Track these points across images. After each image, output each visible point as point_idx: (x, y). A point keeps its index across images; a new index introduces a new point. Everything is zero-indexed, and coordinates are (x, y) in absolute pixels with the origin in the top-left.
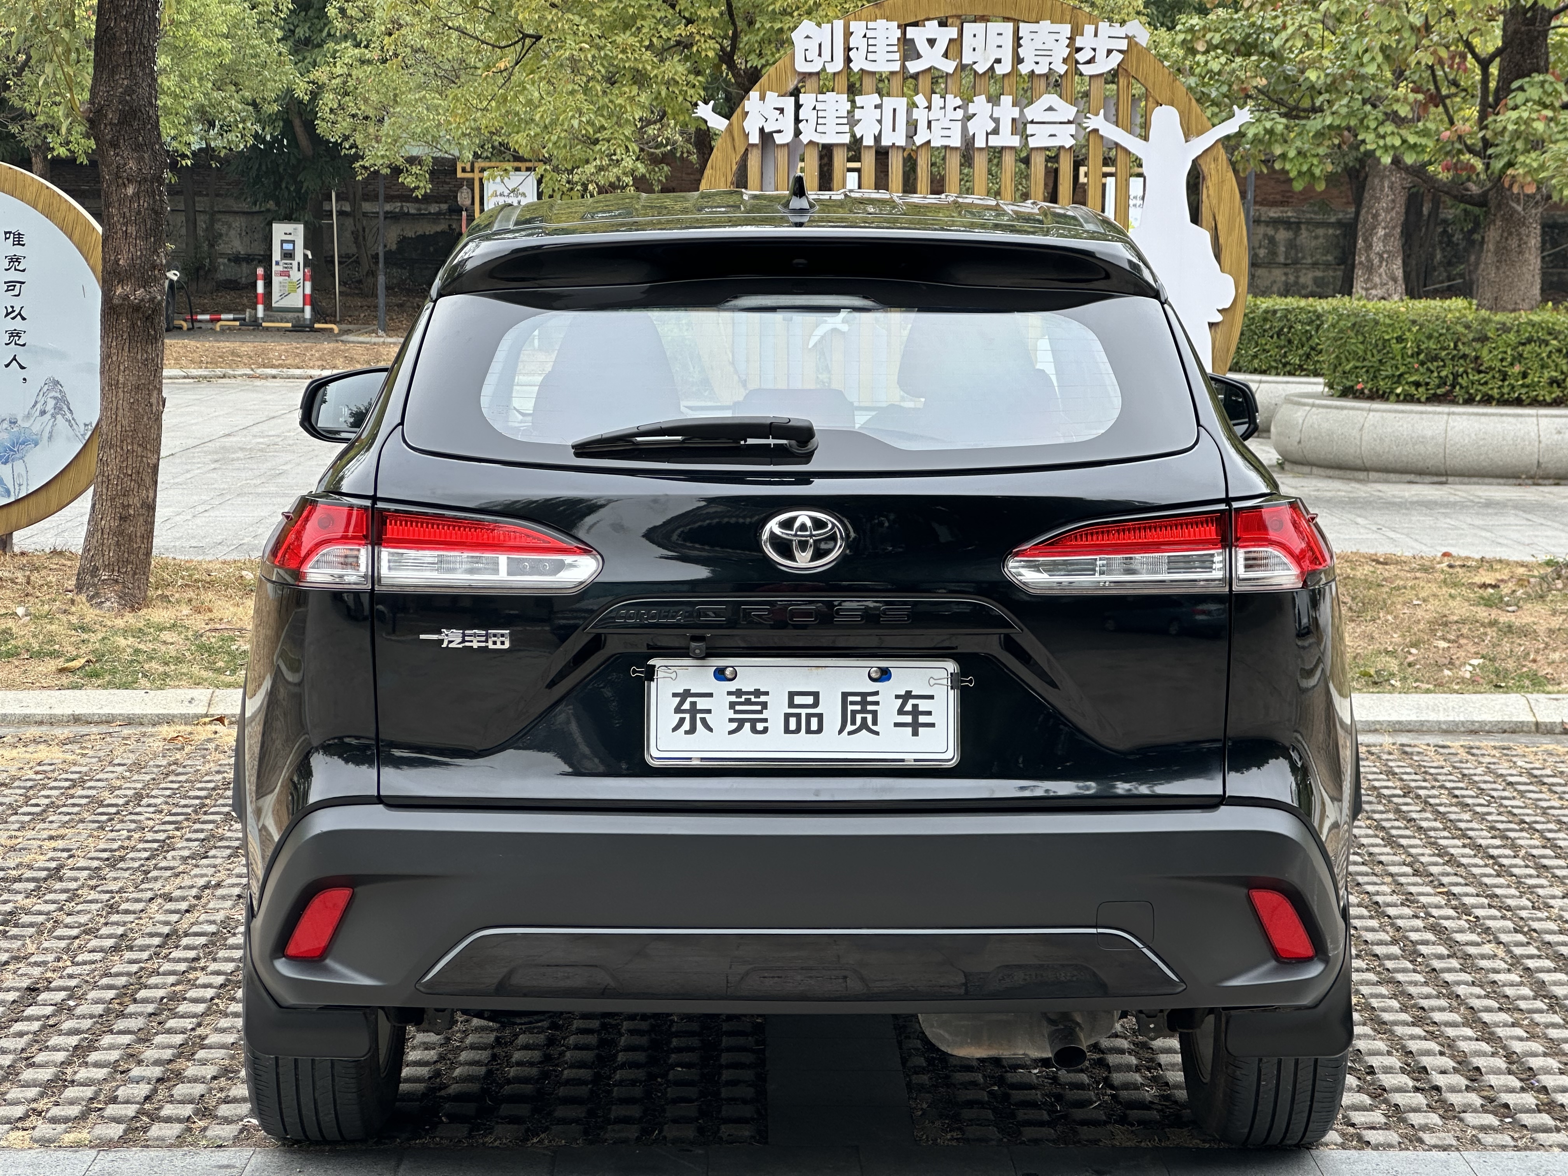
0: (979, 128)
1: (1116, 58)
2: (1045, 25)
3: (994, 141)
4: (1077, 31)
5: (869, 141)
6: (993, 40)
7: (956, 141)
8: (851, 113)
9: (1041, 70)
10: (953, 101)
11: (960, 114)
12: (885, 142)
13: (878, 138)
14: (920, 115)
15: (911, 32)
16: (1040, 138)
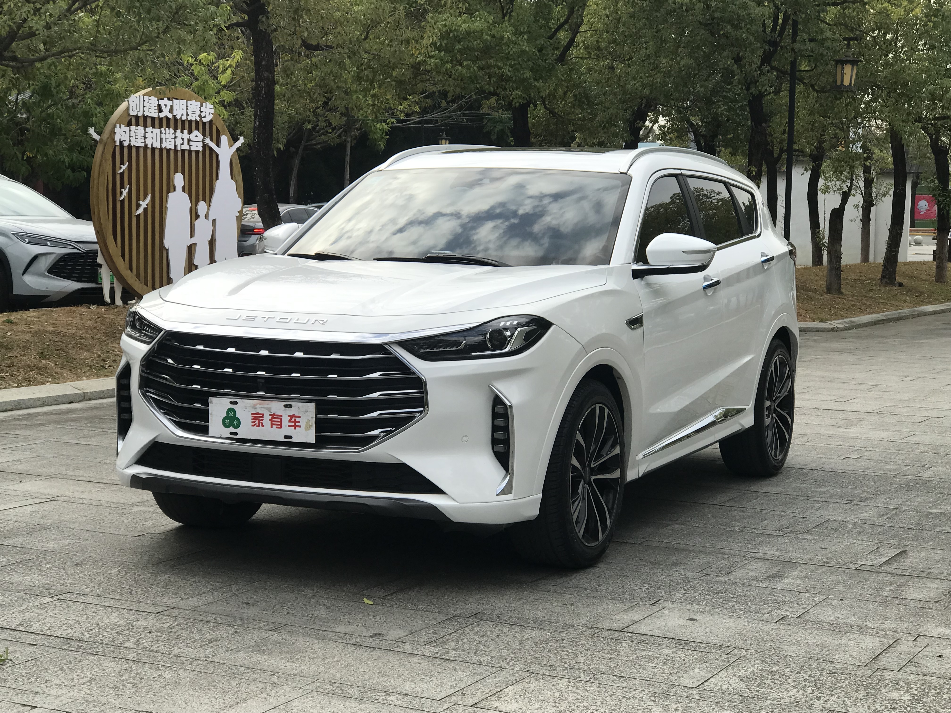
0: (179, 141)
1: (211, 117)
2: (194, 101)
3: (182, 147)
4: (201, 105)
5: (150, 146)
6: (181, 107)
7: (173, 147)
8: (145, 134)
9: (193, 119)
10: (172, 131)
11: (173, 136)
12: (154, 146)
13: (152, 145)
14: (163, 136)
15: (161, 102)
16: (194, 147)
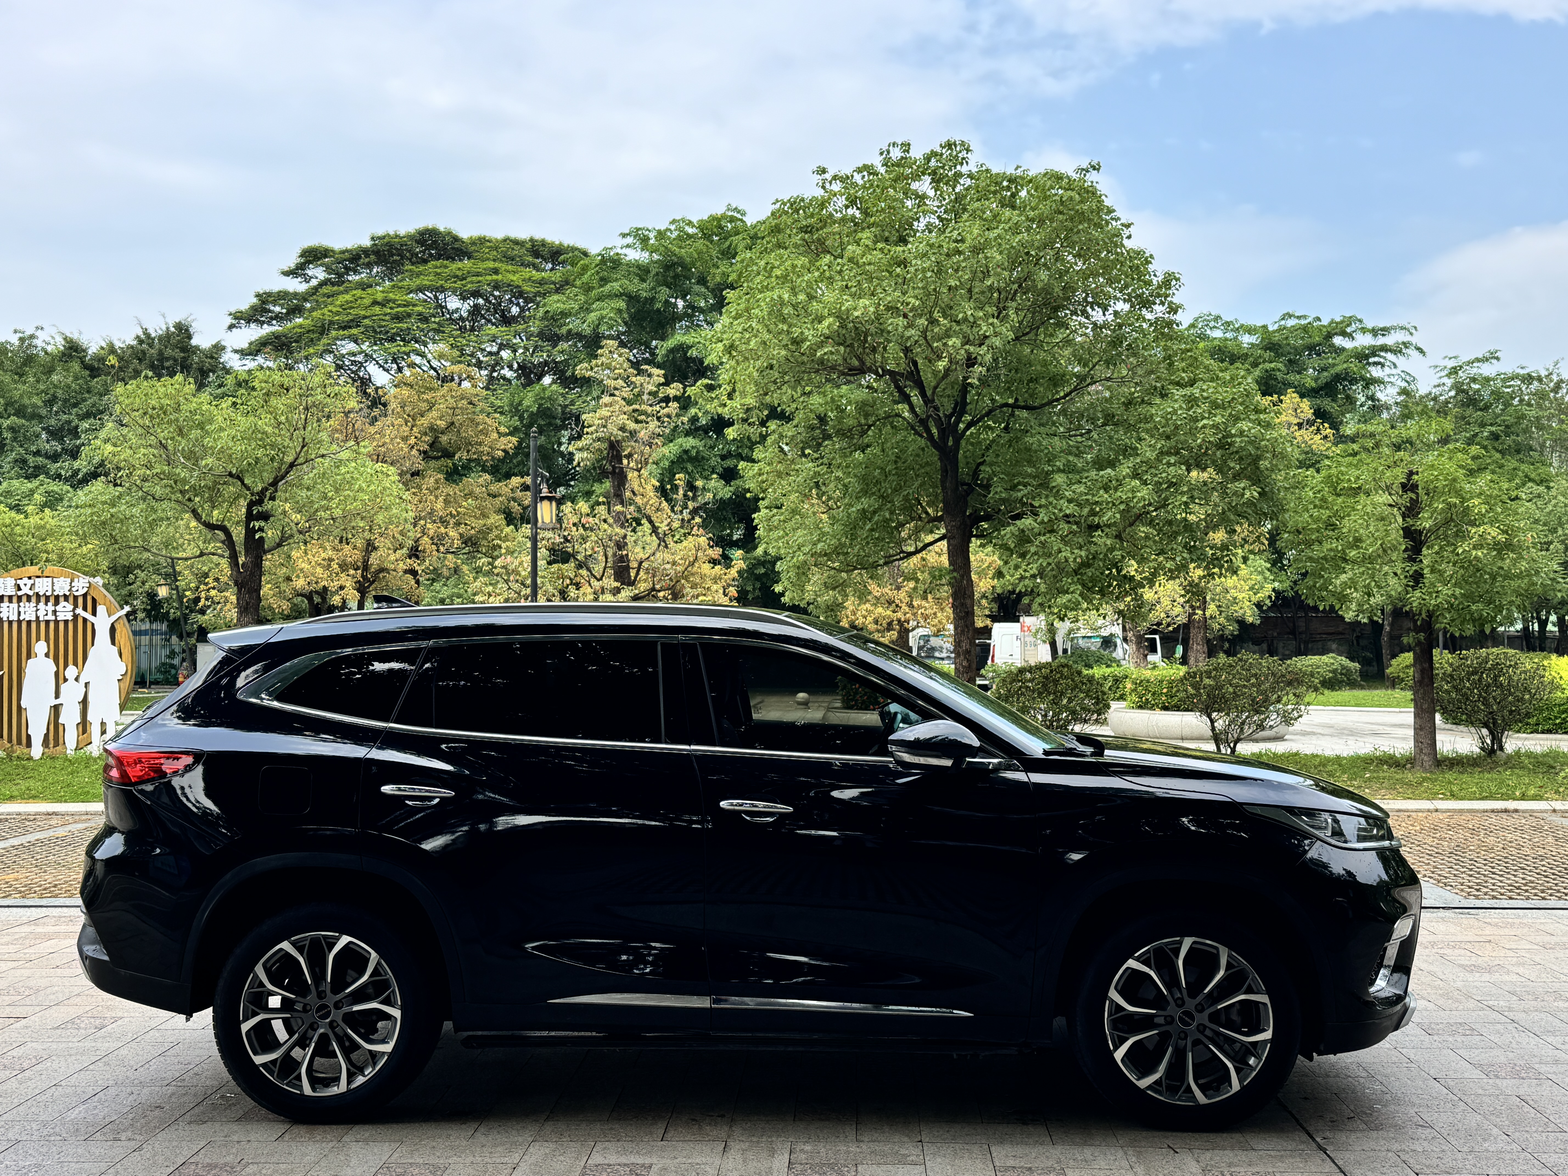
0: (41, 614)
1: (85, 590)
2: (62, 579)
3: (46, 618)
4: (72, 581)
5: (5, 619)
6: (45, 584)
7: (34, 618)
9: (61, 594)
10: (33, 605)
11: (35, 609)
12: (11, 619)
13: (8, 618)
14: (21, 609)
15: (19, 582)
16: (61, 617)
